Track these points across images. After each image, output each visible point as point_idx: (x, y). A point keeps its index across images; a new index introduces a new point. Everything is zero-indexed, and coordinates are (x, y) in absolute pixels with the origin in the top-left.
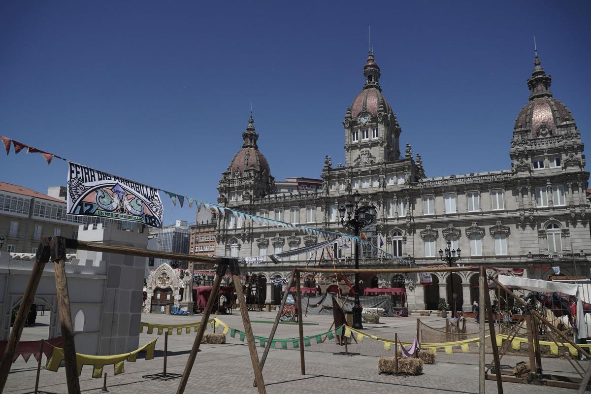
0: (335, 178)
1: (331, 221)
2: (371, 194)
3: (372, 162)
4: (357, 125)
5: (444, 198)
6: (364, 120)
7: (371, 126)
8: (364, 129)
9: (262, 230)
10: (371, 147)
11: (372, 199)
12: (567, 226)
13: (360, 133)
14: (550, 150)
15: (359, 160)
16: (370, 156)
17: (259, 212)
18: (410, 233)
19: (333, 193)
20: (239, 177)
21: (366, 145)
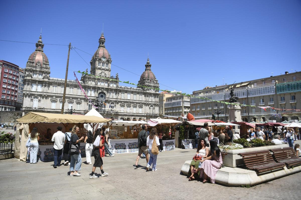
0: (91, 79)
1: (88, 95)
2: (105, 88)
3: (105, 76)
4: (101, 61)
5: (128, 94)
6: (104, 60)
7: (106, 63)
8: (103, 63)
9: (54, 95)
10: (105, 71)
11: (105, 90)
12: (155, 107)
13: (101, 64)
14: (153, 86)
15: (101, 74)
16: (105, 74)
17: (52, 85)
18: (117, 104)
19: (90, 85)
20: (40, 66)
21: (104, 69)
